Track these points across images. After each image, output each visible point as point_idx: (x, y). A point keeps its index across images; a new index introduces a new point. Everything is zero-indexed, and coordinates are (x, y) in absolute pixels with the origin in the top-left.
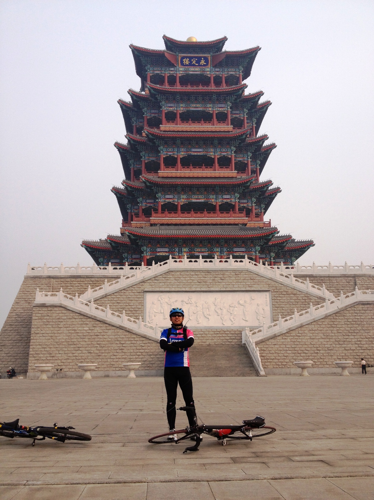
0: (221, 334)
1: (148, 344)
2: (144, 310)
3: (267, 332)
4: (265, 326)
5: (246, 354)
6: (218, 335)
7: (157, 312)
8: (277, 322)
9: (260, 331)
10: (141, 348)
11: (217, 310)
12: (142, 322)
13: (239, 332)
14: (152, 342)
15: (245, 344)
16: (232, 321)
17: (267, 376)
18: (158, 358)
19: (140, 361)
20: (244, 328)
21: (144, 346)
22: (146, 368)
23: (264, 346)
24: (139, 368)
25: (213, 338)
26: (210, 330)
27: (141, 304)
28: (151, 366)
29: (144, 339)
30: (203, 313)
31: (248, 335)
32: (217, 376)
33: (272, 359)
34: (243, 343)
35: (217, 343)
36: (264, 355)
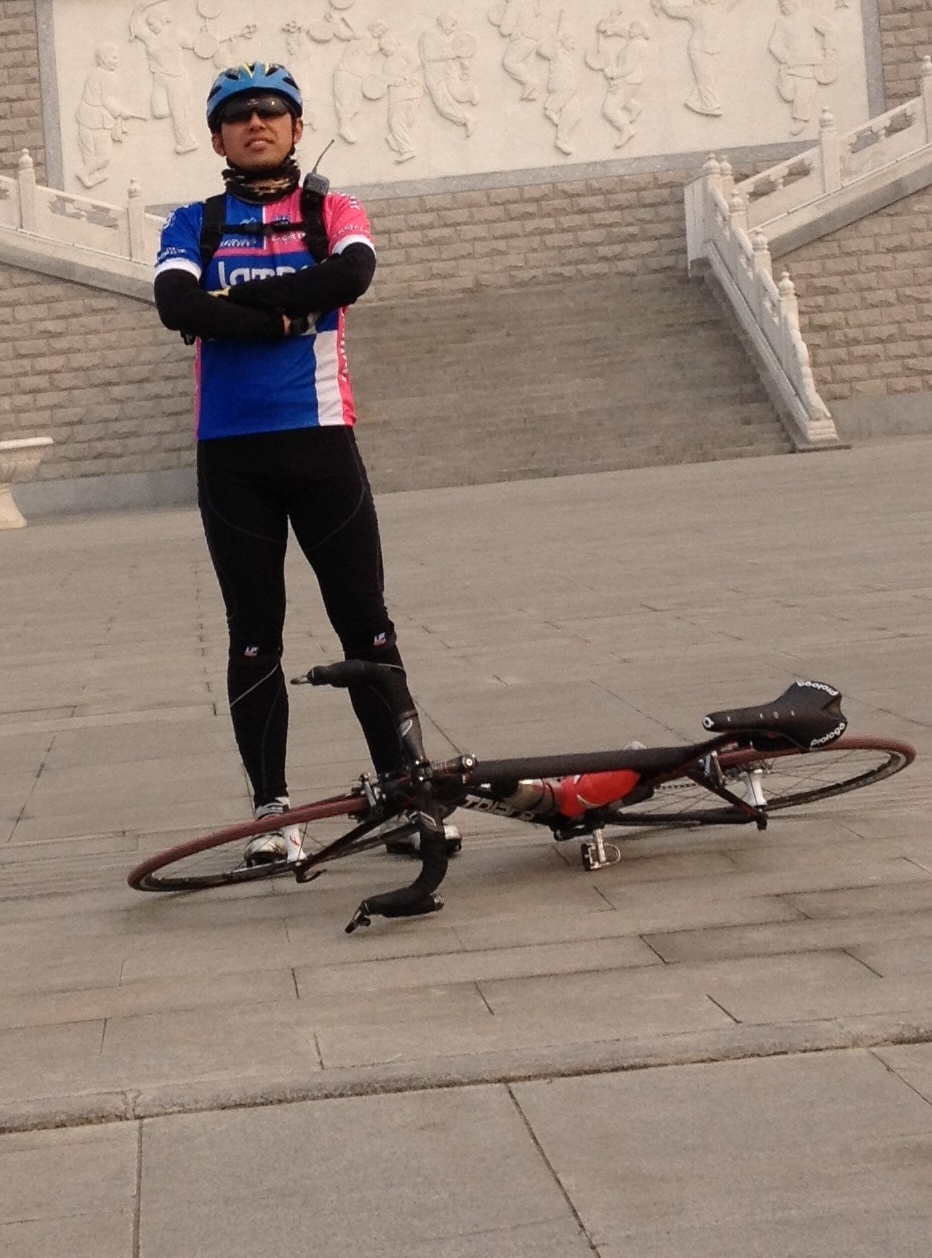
0: (549, 215)
1: (84, 320)
2: (48, 111)
3: (846, 173)
4: (829, 136)
5: (715, 324)
6: (530, 225)
7: (127, 112)
8: (908, 106)
9: (801, 172)
10: (41, 344)
11: (519, 68)
12: (39, 187)
13: (665, 192)
14: (113, 302)
15: (704, 263)
16: (618, 129)
17: (848, 447)
18: (158, 396)
19: (44, 426)
20: (693, 166)
21: (60, 335)
22: (89, 466)
23: (830, 264)
24: (44, 468)
25: (501, 245)
26: (481, 197)
27: (21, 71)
28: (119, 451)
29: (57, 290)
30: (429, 92)
31: (724, 204)
32: (538, 473)
33: (881, 341)
34: (692, 255)
35: (524, 275)
36: (826, 318)
